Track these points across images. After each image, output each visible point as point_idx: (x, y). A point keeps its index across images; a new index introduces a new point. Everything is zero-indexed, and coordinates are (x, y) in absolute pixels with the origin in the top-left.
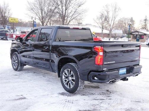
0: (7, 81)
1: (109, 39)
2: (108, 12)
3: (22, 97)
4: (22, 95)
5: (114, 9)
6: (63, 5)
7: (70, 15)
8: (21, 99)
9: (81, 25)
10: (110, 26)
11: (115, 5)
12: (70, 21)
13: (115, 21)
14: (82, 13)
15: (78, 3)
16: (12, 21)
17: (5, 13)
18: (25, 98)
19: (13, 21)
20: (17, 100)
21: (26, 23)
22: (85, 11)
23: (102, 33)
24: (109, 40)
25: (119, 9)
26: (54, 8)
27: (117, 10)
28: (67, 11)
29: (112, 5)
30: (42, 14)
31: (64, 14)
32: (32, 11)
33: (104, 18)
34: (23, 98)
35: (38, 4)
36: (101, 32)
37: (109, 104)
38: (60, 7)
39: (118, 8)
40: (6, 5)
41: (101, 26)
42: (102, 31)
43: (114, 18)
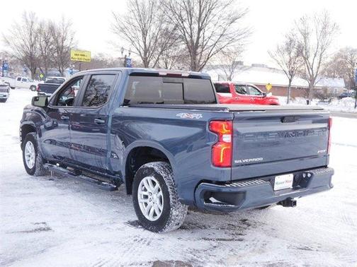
0: (27, 191)
1: (308, 102)
2: (305, 35)
3: (43, 226)
4: (44, 223)
5: (320, 28)
6: (193, 20)
7: (209, 44)
8: (40, 230)
9: (240, 66)
10: (310, 70)
11: (323, 18)
12: (208, 58)
13: (324, 56)
14: (240, 37)
15: (229, 16)
16: (76, 58)
17: (63, 39)
18: (49, 229)
19: (80, 57)
20: (31, 232)
21: (114, 62)
22: (246, 33)
23: (290, 85)
24: (308, 104)
25: (335, 27)
26: (173, 26)
27: (329, 30)
28: (201, 33)
29: (317, 17)
30: (145, 43)
31: (195, 42)
32: (122, 34)
33: (295, 50)
34: (44, 229)
35: (138, 18)
36: (288, 84)
37: (232, 251)
38: (186, 25)
39: (331, 23)
40: (66, 22)
41: (287, 70)
42: (290, 81)
43: (320, 50)
